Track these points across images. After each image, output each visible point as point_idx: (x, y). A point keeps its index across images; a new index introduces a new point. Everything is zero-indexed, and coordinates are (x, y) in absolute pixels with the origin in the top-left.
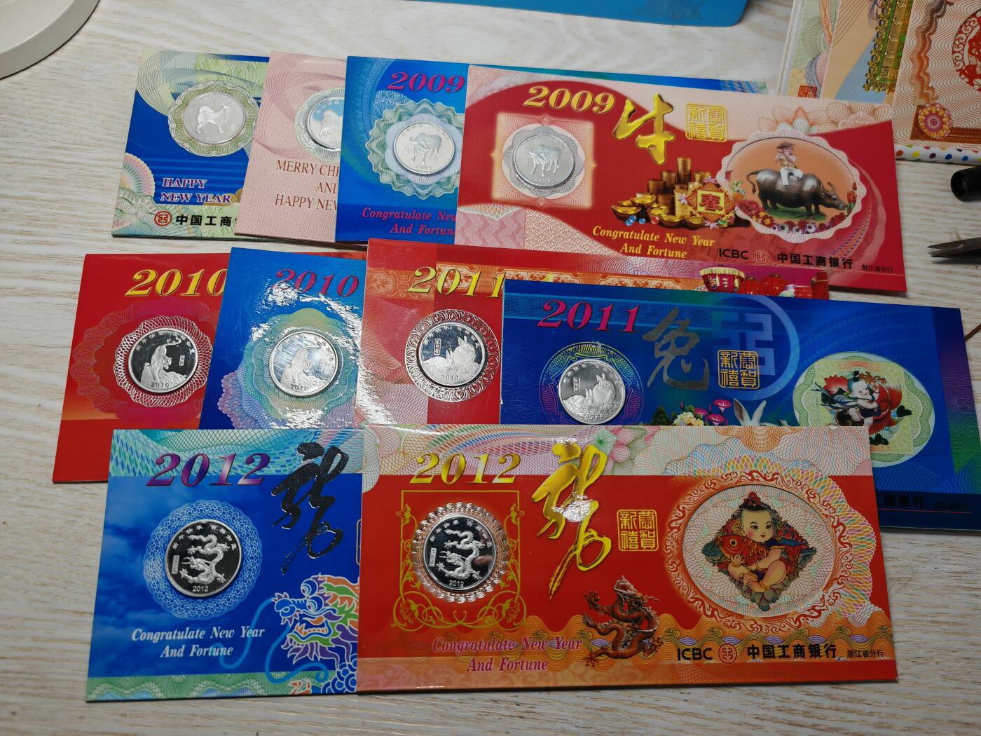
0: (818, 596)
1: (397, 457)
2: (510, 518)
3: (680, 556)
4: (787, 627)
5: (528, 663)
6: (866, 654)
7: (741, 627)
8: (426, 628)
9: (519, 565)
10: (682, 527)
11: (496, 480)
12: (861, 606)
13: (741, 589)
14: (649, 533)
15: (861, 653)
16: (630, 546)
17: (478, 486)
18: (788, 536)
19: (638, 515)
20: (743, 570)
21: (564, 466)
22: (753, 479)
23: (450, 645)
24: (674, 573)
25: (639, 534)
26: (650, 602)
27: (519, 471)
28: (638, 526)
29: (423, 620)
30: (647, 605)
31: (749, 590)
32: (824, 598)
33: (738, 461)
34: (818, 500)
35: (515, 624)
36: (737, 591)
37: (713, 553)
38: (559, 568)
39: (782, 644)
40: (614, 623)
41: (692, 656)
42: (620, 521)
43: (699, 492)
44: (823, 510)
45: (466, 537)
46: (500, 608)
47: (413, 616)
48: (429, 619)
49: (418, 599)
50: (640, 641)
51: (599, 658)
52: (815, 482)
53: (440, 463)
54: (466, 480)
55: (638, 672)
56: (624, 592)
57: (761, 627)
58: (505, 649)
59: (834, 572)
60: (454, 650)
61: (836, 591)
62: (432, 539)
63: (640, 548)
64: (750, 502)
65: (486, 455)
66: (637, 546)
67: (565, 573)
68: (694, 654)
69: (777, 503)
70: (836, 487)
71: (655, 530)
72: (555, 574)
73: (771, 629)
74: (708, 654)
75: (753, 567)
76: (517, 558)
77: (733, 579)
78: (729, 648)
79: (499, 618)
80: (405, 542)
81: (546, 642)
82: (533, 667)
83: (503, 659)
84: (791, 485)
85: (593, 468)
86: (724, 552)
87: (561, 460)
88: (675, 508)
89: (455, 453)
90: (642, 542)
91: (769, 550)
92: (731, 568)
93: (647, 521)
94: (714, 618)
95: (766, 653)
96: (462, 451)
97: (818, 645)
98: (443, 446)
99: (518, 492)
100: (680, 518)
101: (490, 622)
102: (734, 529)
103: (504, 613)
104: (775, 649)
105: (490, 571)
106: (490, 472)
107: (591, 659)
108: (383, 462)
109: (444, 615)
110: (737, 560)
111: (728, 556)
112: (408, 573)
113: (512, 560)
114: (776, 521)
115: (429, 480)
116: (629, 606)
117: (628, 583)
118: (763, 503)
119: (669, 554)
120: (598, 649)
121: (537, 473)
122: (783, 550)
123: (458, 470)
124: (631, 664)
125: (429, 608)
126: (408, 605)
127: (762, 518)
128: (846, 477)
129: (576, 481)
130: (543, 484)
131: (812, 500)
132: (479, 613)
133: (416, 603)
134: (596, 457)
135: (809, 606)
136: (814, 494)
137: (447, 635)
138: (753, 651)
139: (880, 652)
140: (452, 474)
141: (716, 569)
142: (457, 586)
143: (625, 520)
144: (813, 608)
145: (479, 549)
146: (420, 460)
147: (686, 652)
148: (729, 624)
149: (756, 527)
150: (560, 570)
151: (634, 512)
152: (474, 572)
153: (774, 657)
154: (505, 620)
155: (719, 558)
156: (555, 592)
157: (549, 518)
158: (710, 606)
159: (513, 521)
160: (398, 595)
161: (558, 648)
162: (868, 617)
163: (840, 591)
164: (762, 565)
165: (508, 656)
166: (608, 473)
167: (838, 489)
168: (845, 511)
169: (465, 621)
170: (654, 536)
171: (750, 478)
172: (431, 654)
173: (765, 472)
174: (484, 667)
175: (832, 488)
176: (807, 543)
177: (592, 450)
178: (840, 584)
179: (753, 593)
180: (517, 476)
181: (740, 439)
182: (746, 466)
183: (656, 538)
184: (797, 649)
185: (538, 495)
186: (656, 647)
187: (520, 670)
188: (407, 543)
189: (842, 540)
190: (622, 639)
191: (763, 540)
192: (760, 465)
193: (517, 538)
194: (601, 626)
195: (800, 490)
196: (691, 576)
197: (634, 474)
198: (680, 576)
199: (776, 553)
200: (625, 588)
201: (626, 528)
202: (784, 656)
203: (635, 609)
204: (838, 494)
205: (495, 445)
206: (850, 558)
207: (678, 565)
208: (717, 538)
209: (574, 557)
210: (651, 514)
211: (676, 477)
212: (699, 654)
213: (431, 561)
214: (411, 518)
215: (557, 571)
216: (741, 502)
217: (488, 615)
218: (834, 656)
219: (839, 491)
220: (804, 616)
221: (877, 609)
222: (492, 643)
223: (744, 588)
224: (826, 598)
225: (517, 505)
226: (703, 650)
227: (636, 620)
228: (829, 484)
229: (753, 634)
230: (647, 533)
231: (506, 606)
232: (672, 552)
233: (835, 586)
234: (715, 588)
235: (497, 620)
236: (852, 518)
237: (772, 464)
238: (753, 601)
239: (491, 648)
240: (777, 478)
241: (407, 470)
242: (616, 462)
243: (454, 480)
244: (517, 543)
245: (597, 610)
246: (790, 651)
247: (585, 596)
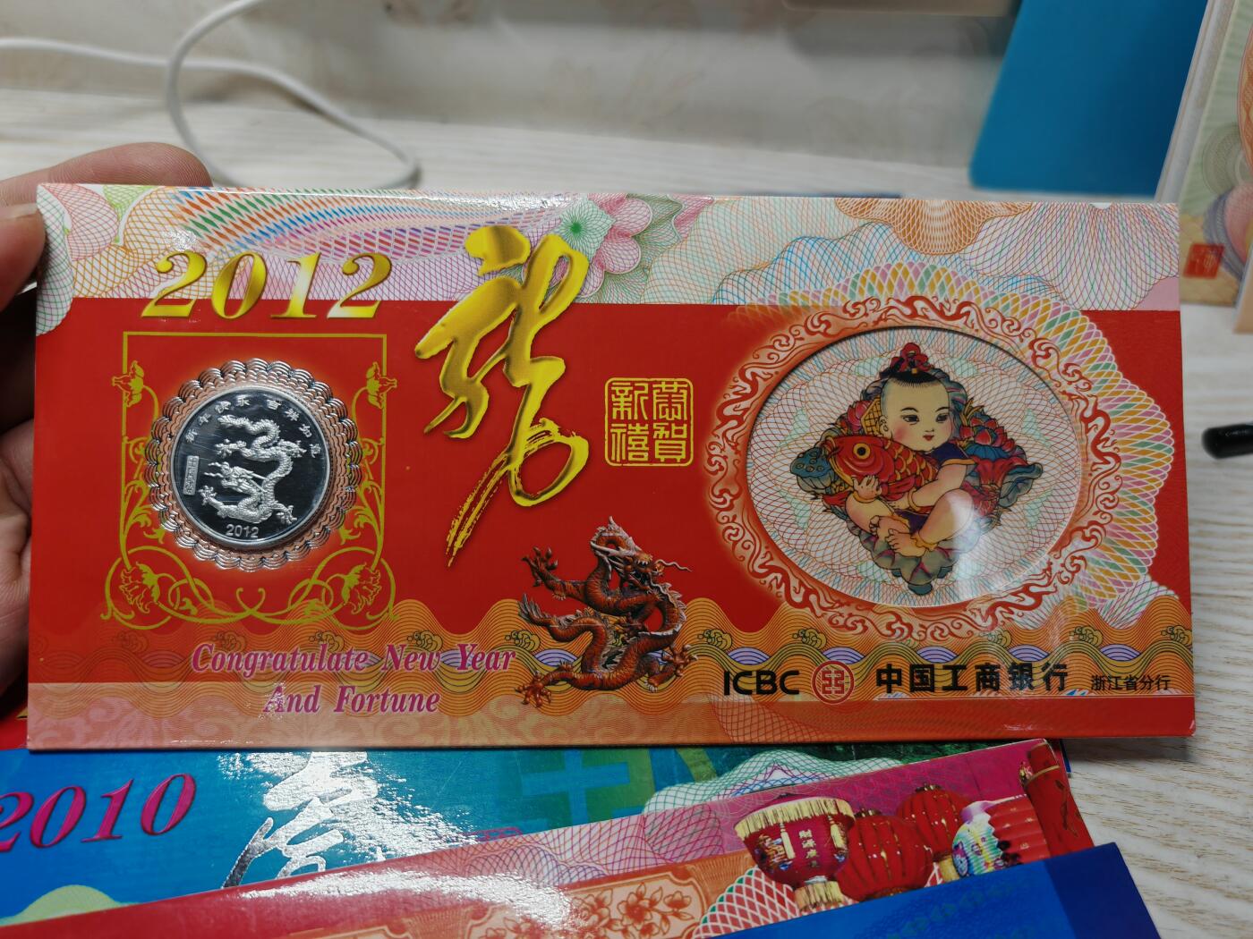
0: (1037, 565)
1: (112, 260)
2: (365, 393)
3: (741, 478)
4: (966, 627)
5: (396, 696)
6: (1131, 684)
7: (865, 628)
8: (175, 623)
9: (382, 491)
10: (748, 418)
11: (336, 312)
12: (1130, 584)
13: (872, 550)
14: (674, 427)
15: (1121, 682)
16: (631, 454)
17: (295, 323)
18: (984, 437)
19: (651, 389)
20: (879, 508)
21: (490, 283)
22: (914, 314)
23: (228, 659)
24: (724, 513)
25: (651, 430)
26: (669, 574)
27: (388, 292)
28: (650, 414)
29: (172, 608)
30: (662, 579)
31: (890, 552)
32: (1049, 569)
33: (884, 275)
34: (1054, 362)
35: (370, 617)
36: (864, 553)
37: (815, 473)
38: (470, 500)
39: (952, 663)
40: (587, 616)
41: (754, 687)
42: (611, 403)
43: (792, 341)
44: (1065, 383)
45: (264, 432)
46: (338, 585)
47: (148, 597)
48: (182, 604)
49: (158, 563)
50: (643, 655)
51: (550, 688)
52: (1052, 324)
53: (208, 274)
54: (267, 312)
55: (634, 717)
56: (613, 551)
57: (910, 627)
58: (347, 668)
59: (1078, 515)
60: (237, 668)
61: (1077, 555)
62: (190, 436)
63: (652, 459)
64: (905, 363)
65: (314, 256)
66: (646, 455)
67: (483, 512)
68: (759, 682)
69: (965, 367)
70: (1098, 335)
71: (688, 422)
72: (462, 513)
73: (932, 633)
74: (790, 683)
75: (902, 504)
76: (377, 479)
77: (856, 529)
78: (836, 672)
79: (334, 605)
80: (132, 443)
81: (438, 655)
82: (407, 704)
83: (344, 689)
84: (998, 330)
85: (556, 288)
86: (839, 470)
87: (485, 268)
88: (736, 375)
89: (244, 251)
90: (657, 447)
91: (941, 467)
92: (852, 505)
93: (670, 403)
94: (807, 610)
95: (917, 681)
96: (260, 248)
97: (1029, 666)
98: (215, 236)
99: (384, 337)
100: (745, 397)
101: (315, 613)
102: (865, 423)
103: (345, 595)
104: (936, 672)
105: (316, 507)
106: (321, 294)
107: (535, 691)
108: (81, 269)
109: (215, 598)
110: (868, 487)
111: (847, 478)
112: (137, 509)
113: (366, 484)
114: (960, 408)
115: (184, 311)
116: (623, 581)
117: (622, 534)
118: (934, 369)
119: (715, 473)
120: (552, 669)
121: (427, 297)
122: (972, 467)
123: (250, 288)
124: (621, 701)
125: (183, 582)
126: (137, 574)
127: (930, 399)
128: (1121, 313)
129: (516, 314)
130: (440, 322)
131: (1041, 362)
132: (293, 594)
133: (156, 572)
134: (564, 262)
135: (1017, 585)
136: (1047, 350)
137: (223, 638)
138: (889, 676)
139: (1163, 681)
140: (237, 297)
141: (819, 505)
142: (242, 537)
143: (622, 399)
144: (1026, 589)
145: (293, 459)
146: (165, 266)
147: (742, 679)
148: (841, 620)
149: (914, 419)
150: (473, 505)
151: (643, 382)
152: (282, 507)
153: (932, 689)
154: (348, 608)
155: (827, 483)
156: (459, 550)
157: (452, 395)
158: (801, 584)
159: (372, 400)
160: (118, 554)
161: (463, 666)
162: (1143, 608)
163: (1087, 554)
164: (923, 498)
165: (354, 683)
166: (589, 298)
167: (1101, 338)
168: (1111, 387)
169: (260, 610)
170: (684, 436)
171: (908, 311)
172: (188, 676)
173: (941, 300)
174: (302, 704)
175: (1089, 335)
176: (1024, 453)
177: (556, 248)
178: (1088, 539)
179: (897, 557)
180: (382, 302)
181: (890, 226)
182: (901, 285)
183: (688, 440)
184: (984, 673)
185: (429, 344)
186: (677, 667)
187: (380, 713)
188: (136, 445)
189: (1099, 447)
190: (602, 649)
191: (927, 446)
192: (932, 286)
193: (381, 436)
194: (560, 622)
195: (1017, 340)
196: (763, 521)
197: (647, 302)
198: (738, 520)
199: (954, 474)
200: (614, 543)
201: (622, 418)
202: (955, 687)
203: (634, 587)
204: (1099, 350)
205: (333, 233)
206: (1115, 485)
207: (735, 497)
208: (826, 442)
209: (506, 476)
210: (679, 387)
211: (742, 309)
212: (769, 682)
213: (187, 483)
214: (144, 392)
215: (466, 507)
216: (886, 363)
217: (310, 597)
218: (1062, 688)
219: (1103, 343)
220: (1006, 605)
221: (1164, 591)
222: (318, 656)
223: (880, 546)
224: (1056, 568)
225: (381, 367)
226: (779, 675)
227: (636, 611)
228: (1081, 329)
229: (893, 643)
230: (668, 428)
231: (351, 579)
232: (721, 468)
233: (1078, 543)
234: (815, 547)
235: (331, 608)
236: (1126, 402)
237: (959, 283)
238: (897, 574)
239: (316, 664)
240: (968, 313)
241: (135, 288)
242: (608, 274)
243: (241, 312)
244: (380, 447)
245: (552, 589)
246: (969, 678)
247: (526, 559)
